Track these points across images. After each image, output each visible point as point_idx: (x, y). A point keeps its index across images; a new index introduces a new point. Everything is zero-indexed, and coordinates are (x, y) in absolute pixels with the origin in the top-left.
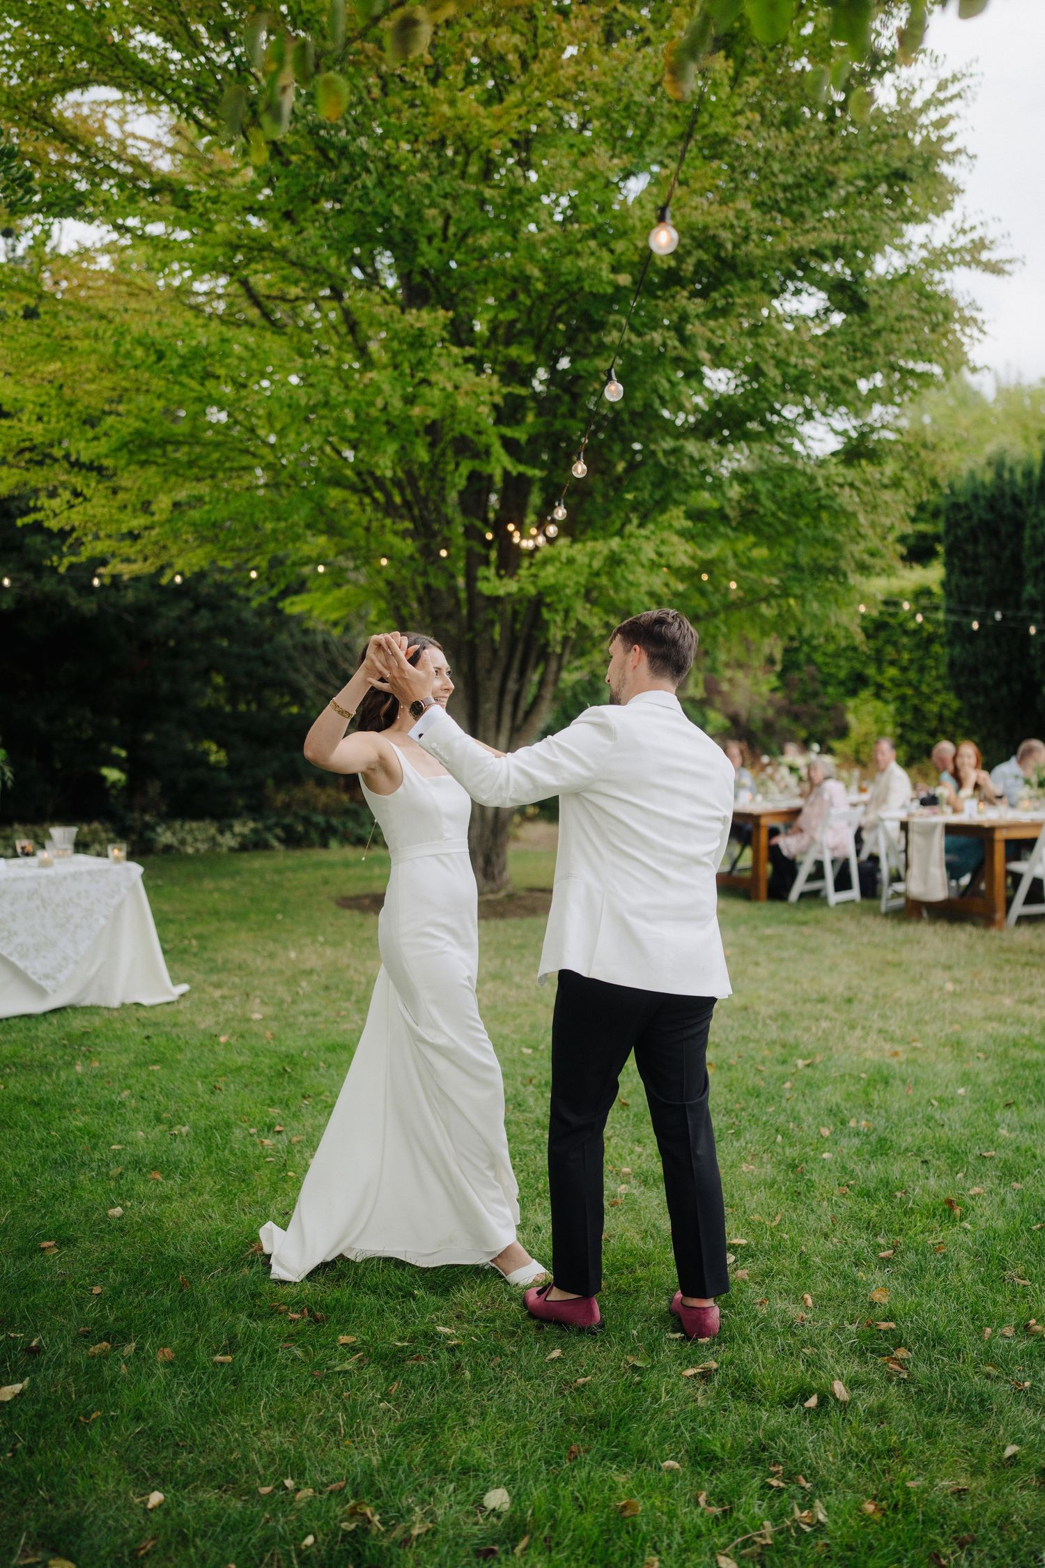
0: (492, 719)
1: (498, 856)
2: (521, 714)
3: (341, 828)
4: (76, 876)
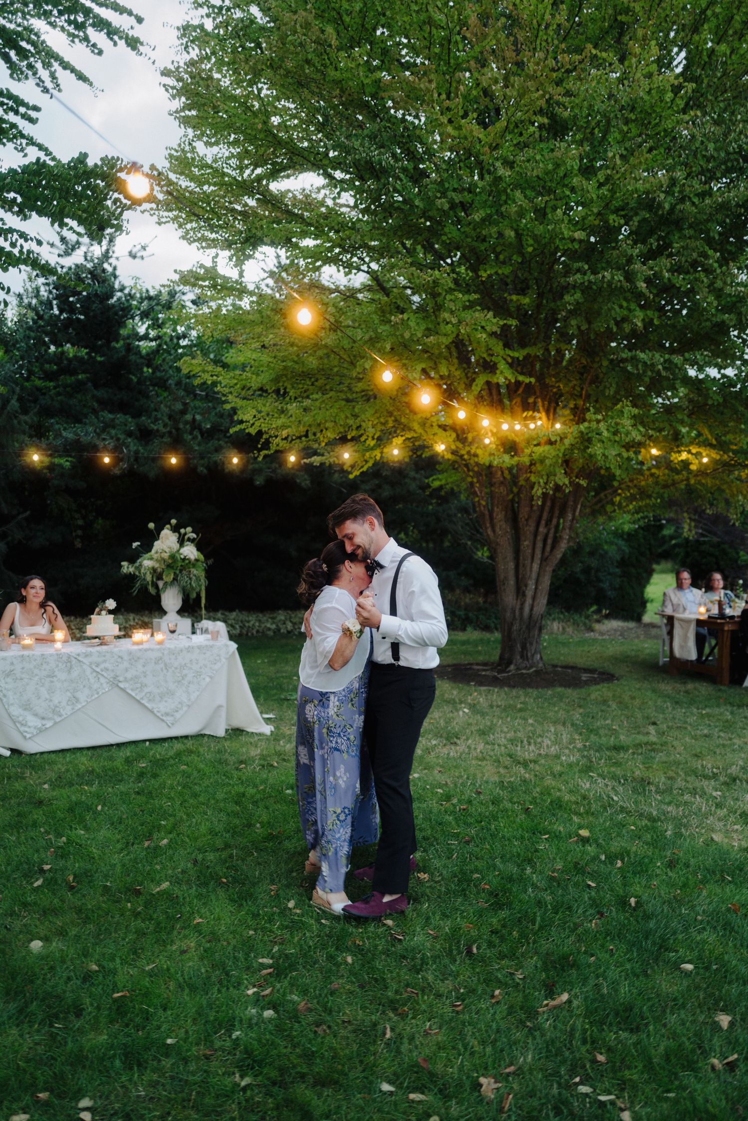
0: (530, 551)
1: (531, 644)
2: (548, 548)
4: (190, 649)
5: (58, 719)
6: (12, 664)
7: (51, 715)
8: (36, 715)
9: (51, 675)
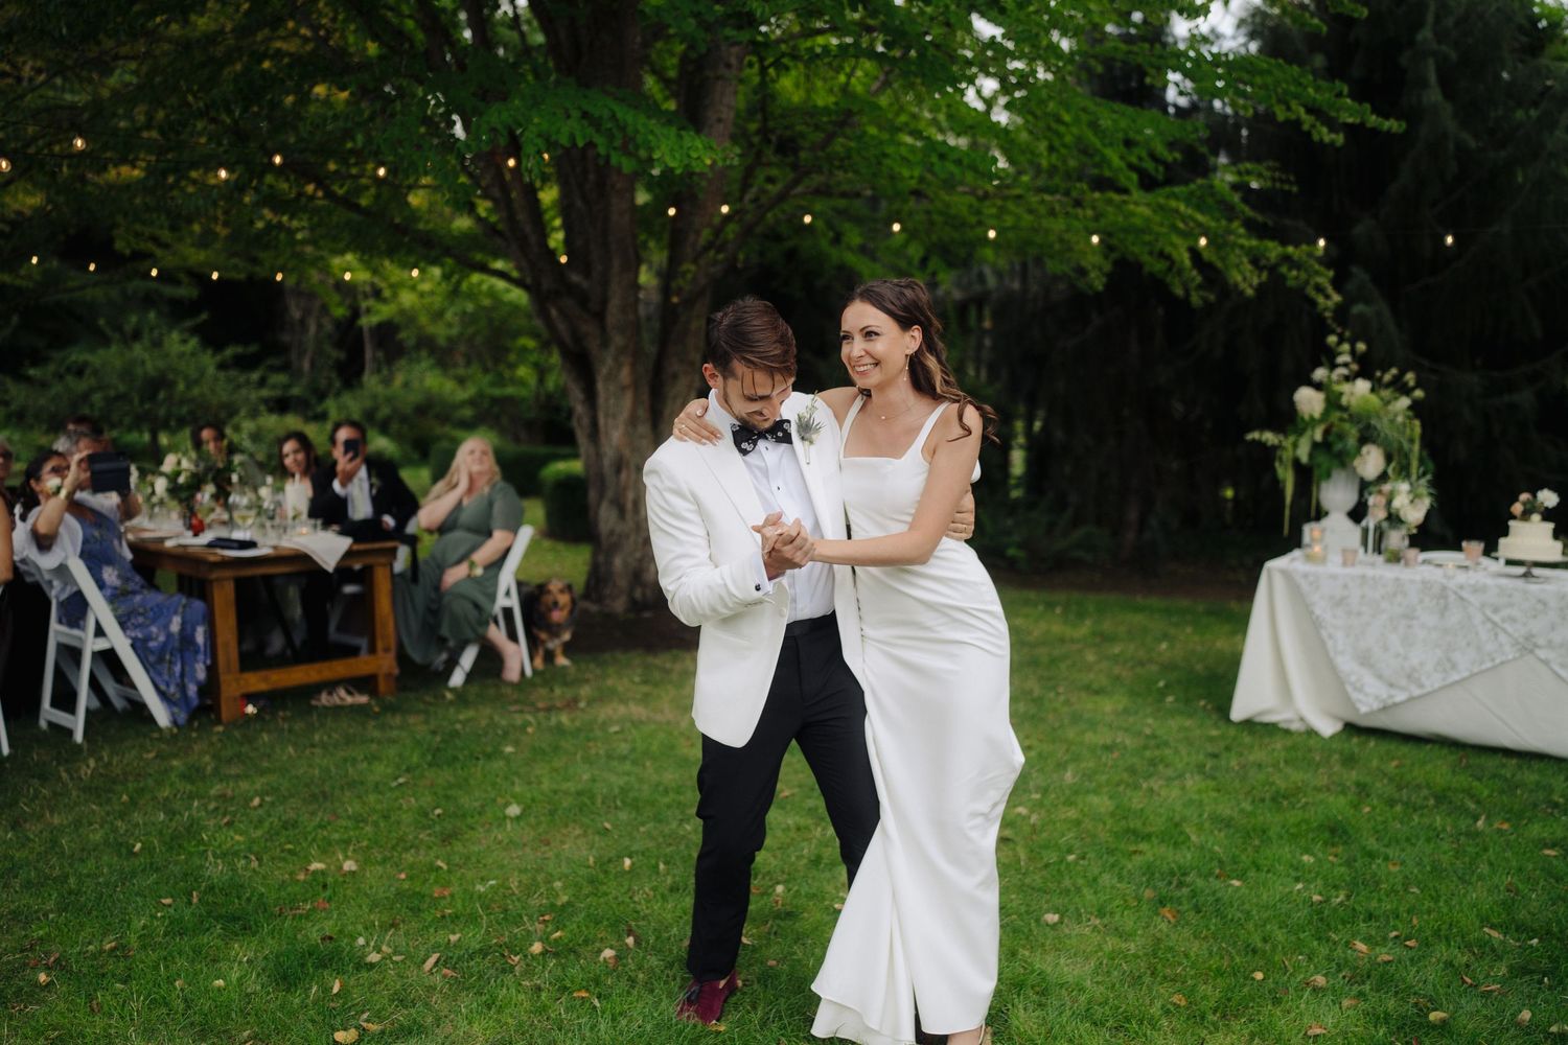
5: (1417, 692)
6: (1345, 586)
7: (1403, 682)
8: (1380, 677)
9: (1409, 616)
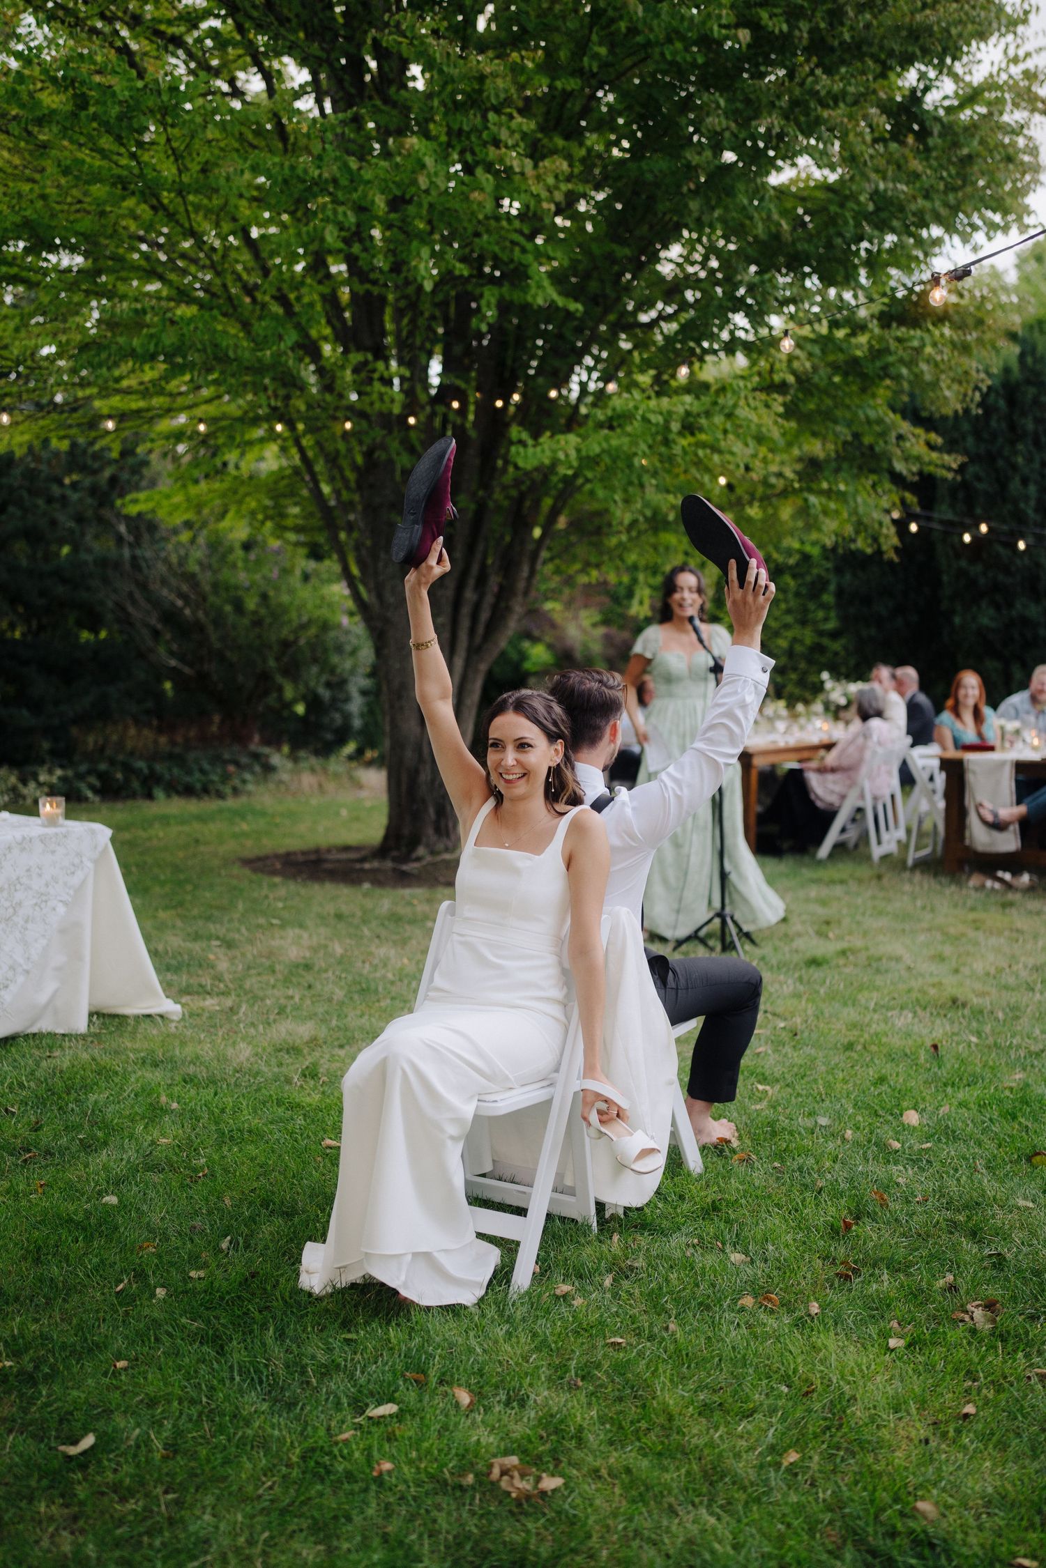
3: (167, 777)
